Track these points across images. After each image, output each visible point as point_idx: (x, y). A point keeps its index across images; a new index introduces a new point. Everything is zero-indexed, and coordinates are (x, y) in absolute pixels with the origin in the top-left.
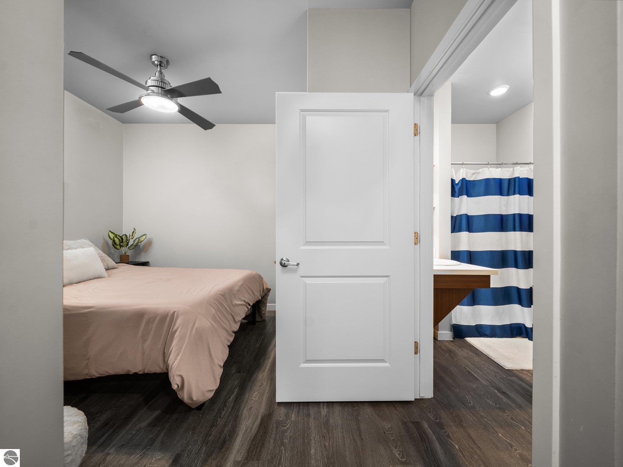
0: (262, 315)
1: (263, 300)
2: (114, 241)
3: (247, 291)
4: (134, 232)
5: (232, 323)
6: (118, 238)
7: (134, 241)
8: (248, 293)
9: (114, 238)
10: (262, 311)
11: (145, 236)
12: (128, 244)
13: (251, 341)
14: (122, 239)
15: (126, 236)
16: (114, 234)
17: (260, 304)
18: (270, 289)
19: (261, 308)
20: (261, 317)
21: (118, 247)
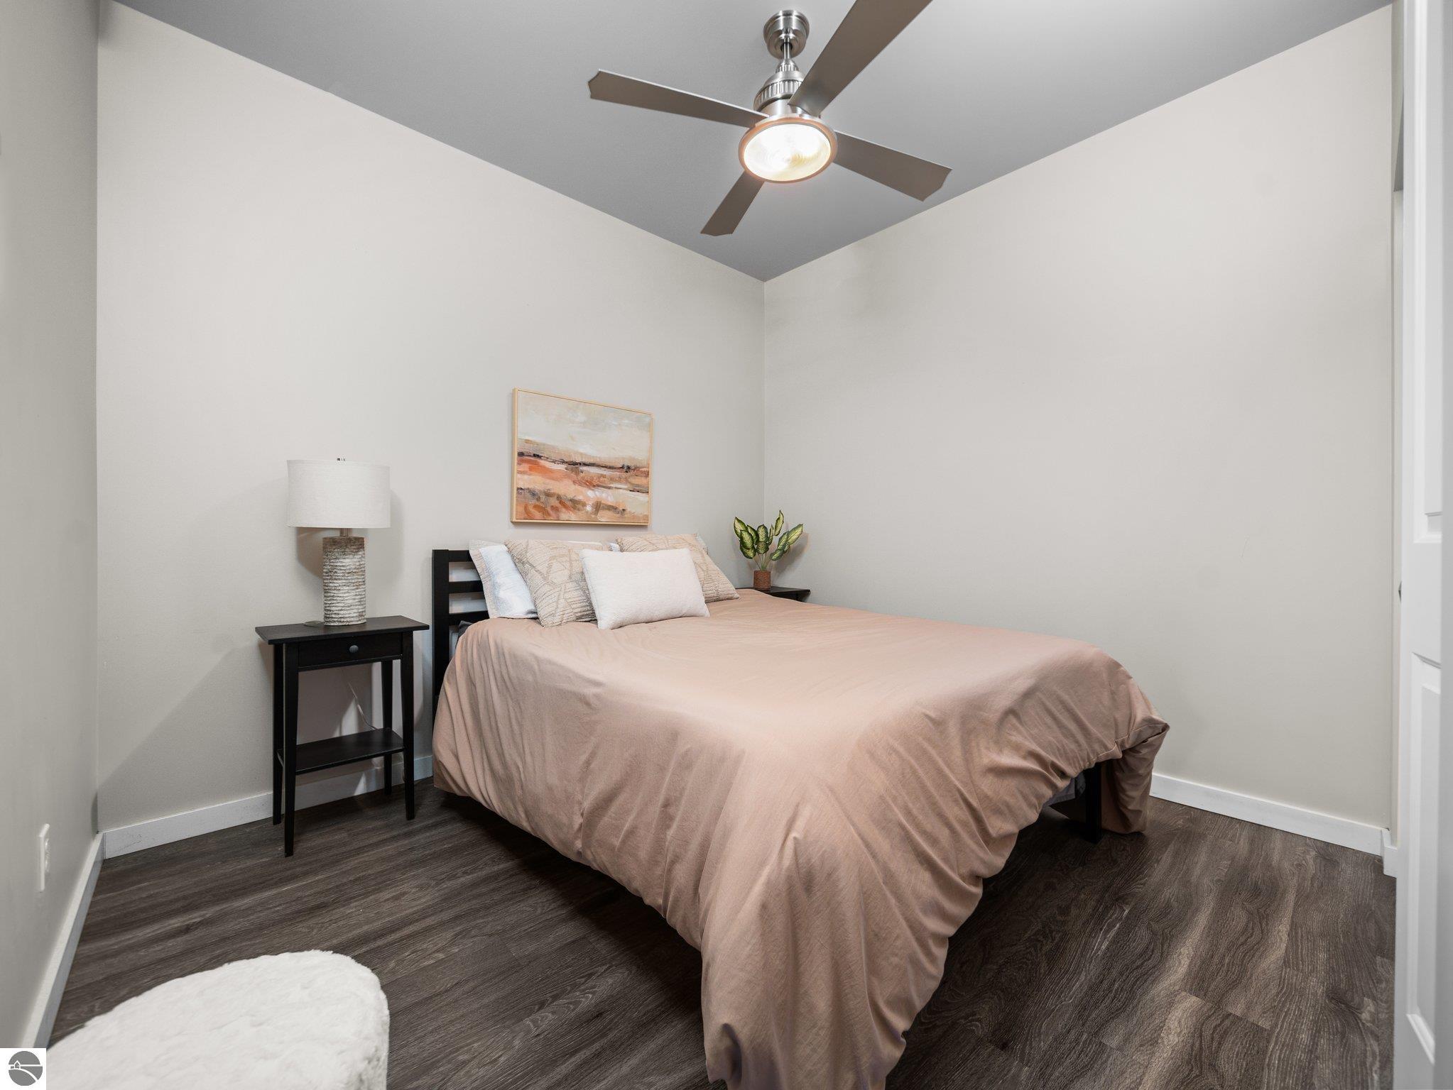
0: (1129, 815)
1: (1130, 759)
2: (742, 538)
3: (1055, 718)
4: (779, 519)
5: (971, 844)
6: (750, 534)
7: (780, 539)
8: (1060, 725)
9: (741, 534)
10: (1127, 799)
11: (800, 530)
12: (767, 549)
13: (1074, 912)
14: (757, 535)
15: (765, 528)
16: (743, 523)
17: (1118, 774)
18: (1166, 728)
19: (1124, 791)
20: (1124, 819)
21: (751, 553)
